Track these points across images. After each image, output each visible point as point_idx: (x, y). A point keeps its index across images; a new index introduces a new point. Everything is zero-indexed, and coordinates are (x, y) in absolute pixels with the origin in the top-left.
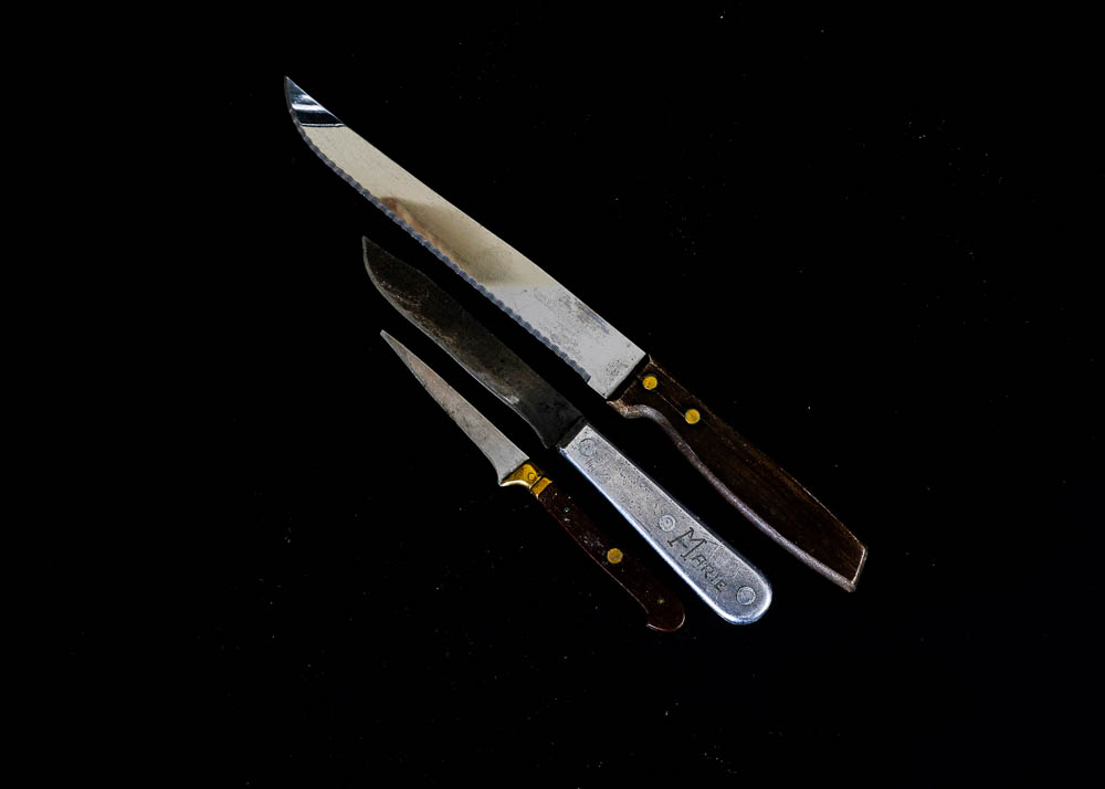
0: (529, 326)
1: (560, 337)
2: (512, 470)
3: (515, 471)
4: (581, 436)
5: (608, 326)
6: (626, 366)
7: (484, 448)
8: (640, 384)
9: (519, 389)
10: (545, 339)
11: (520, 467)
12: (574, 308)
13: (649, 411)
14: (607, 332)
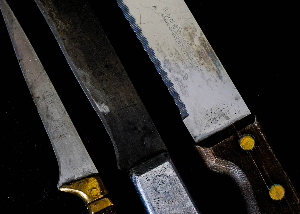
0: (147, 43)
1: (173, 66)
2: (76, 178)
3: (79, 180)
4: (158, 170)
5: (224, 72)
6: (227, 118)
7: (56, 145)
8: (236, 142)
9: (112, 101)
10: (157, 60)
11: (86, 178)
12: (197, 42)
13: (237, 173)
14: (220, 77)
